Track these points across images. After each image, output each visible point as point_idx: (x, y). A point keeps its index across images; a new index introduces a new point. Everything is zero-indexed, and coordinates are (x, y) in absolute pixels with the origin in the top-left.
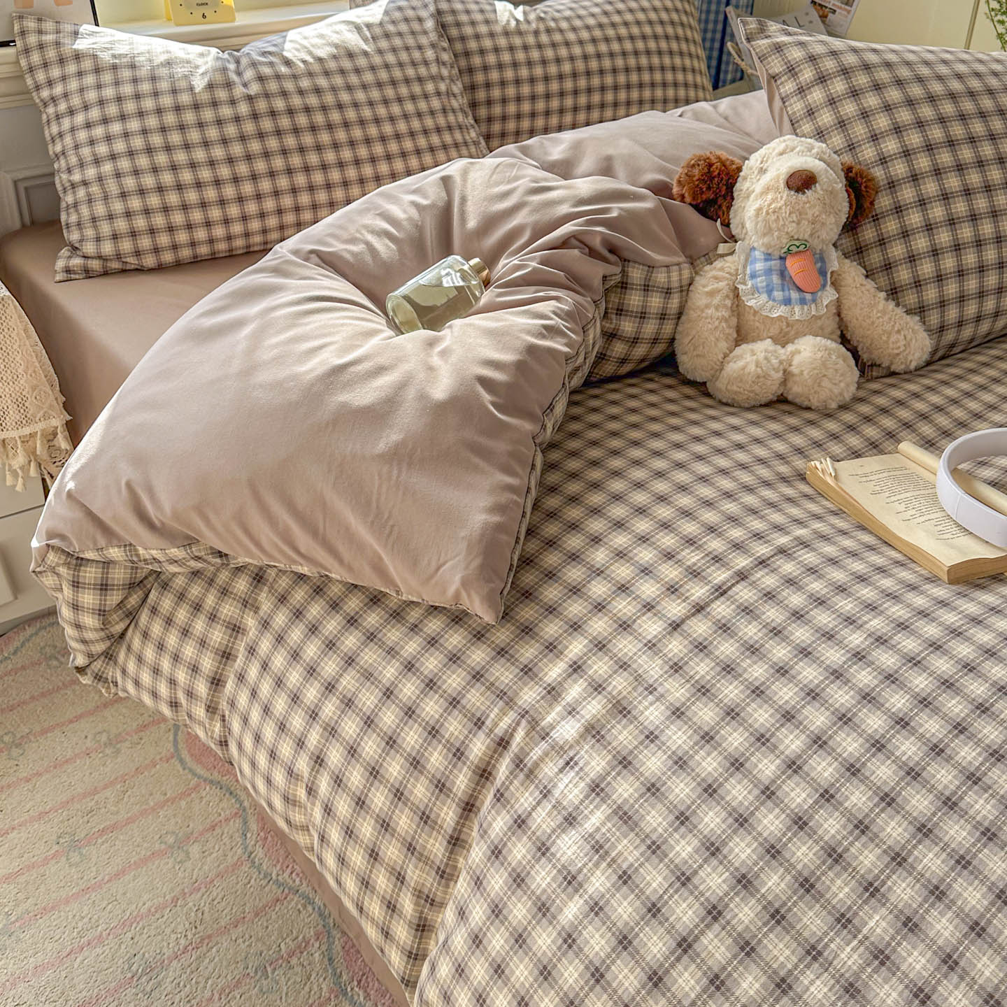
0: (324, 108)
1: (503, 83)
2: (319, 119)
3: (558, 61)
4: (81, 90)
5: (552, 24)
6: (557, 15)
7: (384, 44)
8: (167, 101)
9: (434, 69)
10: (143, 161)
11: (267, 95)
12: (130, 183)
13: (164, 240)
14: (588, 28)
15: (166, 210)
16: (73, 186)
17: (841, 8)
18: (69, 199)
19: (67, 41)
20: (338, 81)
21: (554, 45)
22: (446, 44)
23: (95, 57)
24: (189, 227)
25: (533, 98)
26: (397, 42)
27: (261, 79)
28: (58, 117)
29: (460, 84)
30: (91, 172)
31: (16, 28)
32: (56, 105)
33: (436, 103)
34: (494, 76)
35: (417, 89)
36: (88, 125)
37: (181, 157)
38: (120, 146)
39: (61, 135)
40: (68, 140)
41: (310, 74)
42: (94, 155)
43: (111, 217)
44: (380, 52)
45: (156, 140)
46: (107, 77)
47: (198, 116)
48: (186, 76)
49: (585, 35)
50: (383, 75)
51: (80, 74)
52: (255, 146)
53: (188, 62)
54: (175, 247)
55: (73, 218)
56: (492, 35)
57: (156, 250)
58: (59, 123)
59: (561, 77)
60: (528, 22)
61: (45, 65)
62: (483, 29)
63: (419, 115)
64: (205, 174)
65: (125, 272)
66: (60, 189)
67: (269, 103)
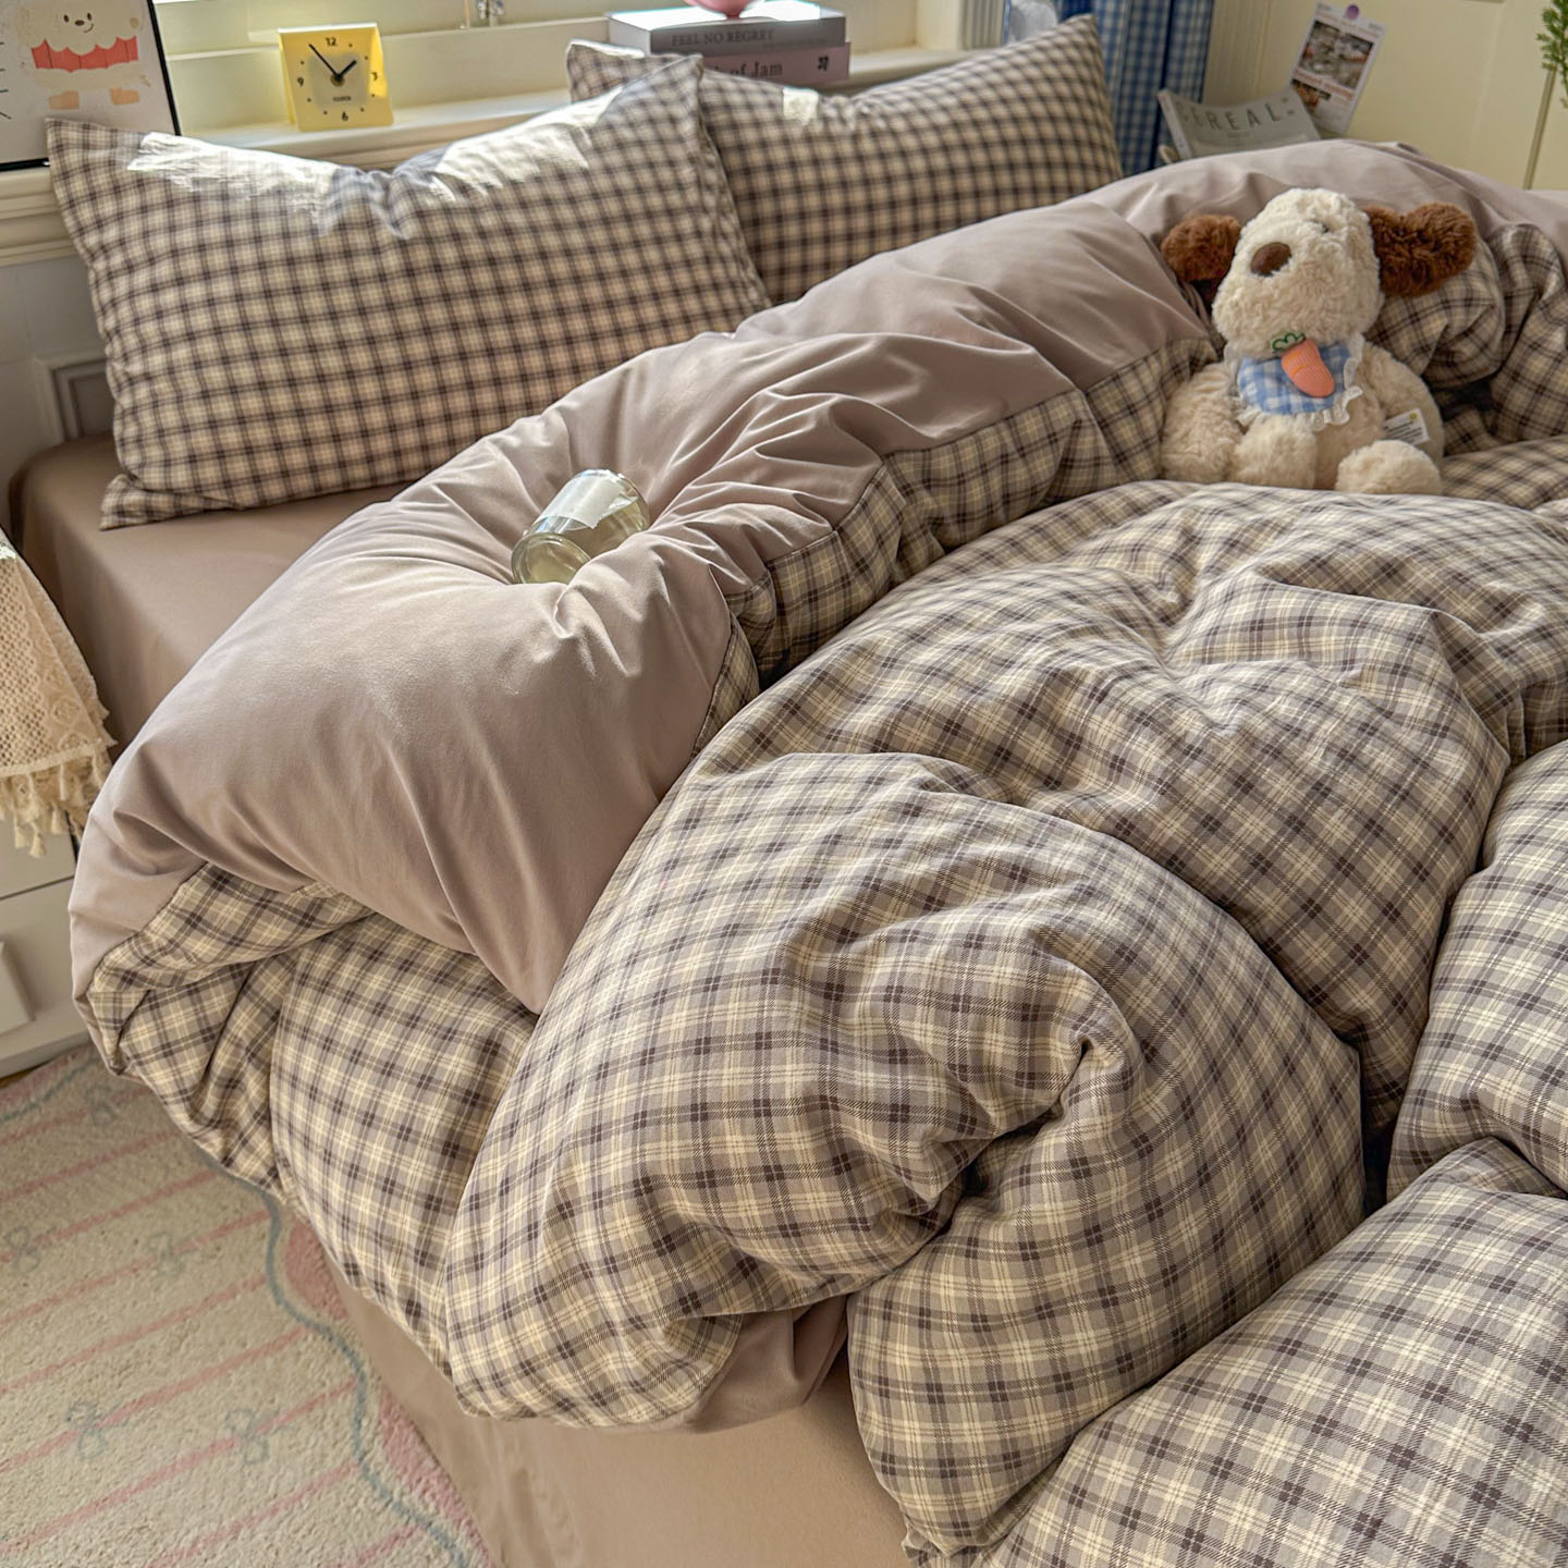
0: (518, 259)
1: (803, 216)
2: (510, 275)
3: (889, 180)
4: (146, 234)
5: (881, 124)
6: (888, 109)
7: (614, 158)
8: (274, 250)
9: (692, 196)
10: (236, 343)
11: (429, 240)
12: (215, 376)
13: (268, 463)
14: (936, 128)
15: (271, 417)
16: (132, 381)
17: (1338, 91)
18: (125, 401)
19: (124, 159)
20: (542, 216)
21: (882, 156)
22: (713, 157)
23: (166, 182)
24: (307, 442)
26: (636, 155)
27: (421, 214)
28: (111, 275)
29: (734, 219)
30: (157, 360)
31: (51, 139)
32: (108, 258)
33: (694, 249)
34: (790, 204)
35: (665, 227)
36: (155, 288)
37: (294, 336)
38: (201, 320)
39: (114, 303)
40: (125, 311)
41: (498, 207)
42: (163, 334)
43: (186, 429)
44: (609, 171)
45: (257, 310)
46: (184, 214)
47: (322, 273)
48: (305, 212)
49: (931, 139)
50: (613, 207)
51: (144, 210)
52: (410, 319)
53: (310, 189)
54: (285, 474)
56: (786, 142)
57: (256, 479)
58: (112, 285)
59: (893, 205)
60: (843, 121)
61: (93, 196)
62: (773, 133)
63: (668, 267)
64: (332, 362)
65: (207, 512)
66: (112, 384)
67: (432, 252)
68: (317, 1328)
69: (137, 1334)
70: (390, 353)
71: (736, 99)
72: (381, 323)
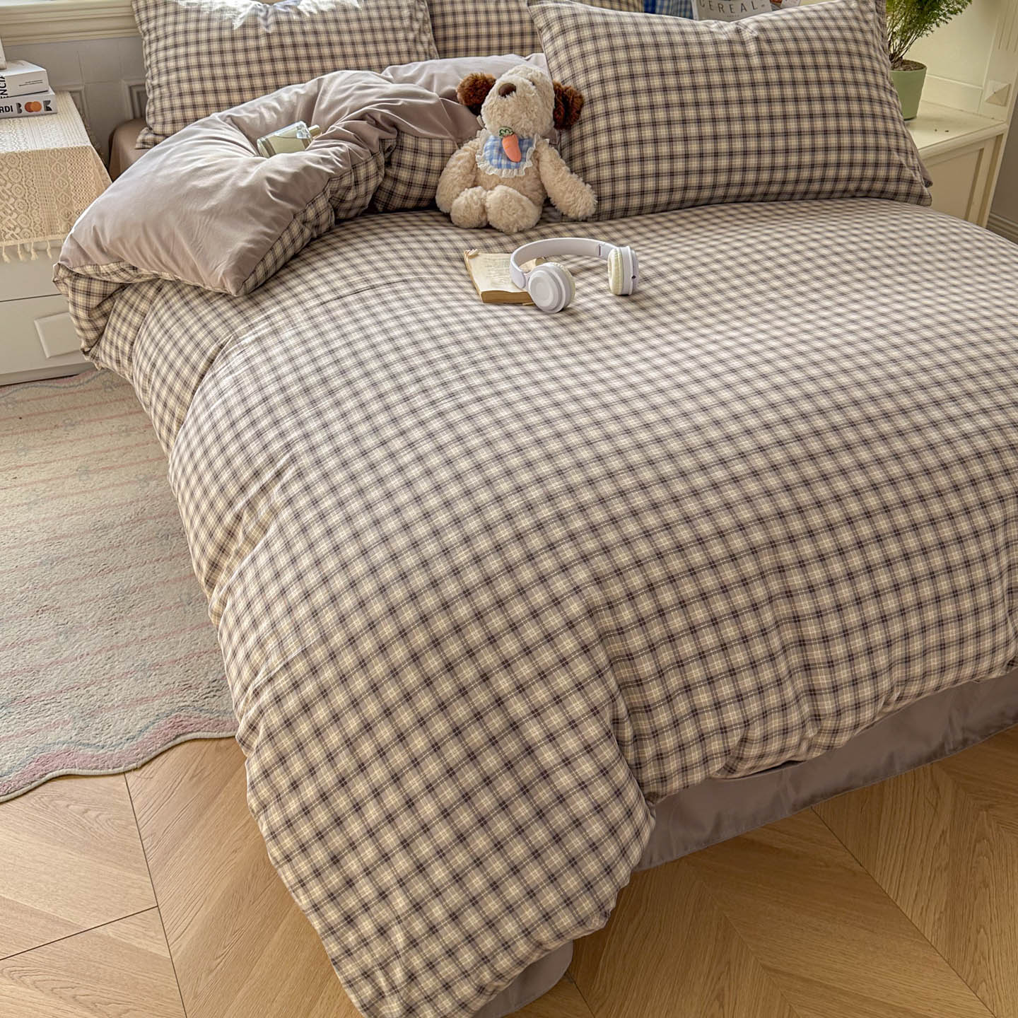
1: (467, 37)
2: (314, 52)
4: (165, 25)
7: (372, 4)
9: (407, 23)
11: (280, 34)
12: (185, 86)
18: (151, 96)
20: (332, 27)
22: (424, 7)
27: (278, 23)
28: (150, 43)
29: (430, 35)
30: (164, 79)
32: (150, 35)
35: (390, 36)
36: (166, 49)
37: (219, 72)
38: (182, 63)
39: (150, 54)
40: (153, 57)
41: (313, 22)
42: (167, 68)
43: (172, 109)
44: (368, 9)
45: (205, 60)
46: (181, 18)
47: (233, 45)
48: (230, 19)
50: (366, 25)
51: (166, 15)
52: (268, 68)
53: (234, 10)
58: (150, 46)
59: (511, 35)
61: (146, 8)
64: (233, 84)
66: (147, 90)
67: (281, 39)
72: (255, 69)
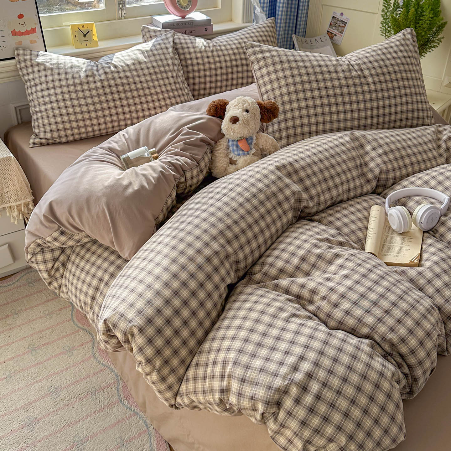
0: (129, 84)
1: (199, 71)
2: (127, 88)
3: (220, 62)
4: (39, 77)
5: (219, 48)
6: (221, 44)
7: (152, 59)
8: (71, 82)
9: (171, 67)
11: (108, 79)
12: (57, 112)
13: (69, 132)
14: (232, 49)
15: (70, 121)
16: (36, 112)
17: (338, 34)
18: (35, 117)
19: (34, 58)
20: (135, 73)
21: (219, 56)
22: (177, 57)
23: (44, 64)
24: (79, 127)
25: (211, 76)
26: (158, 57)
27: (105, 73)
28: (31, 87)
29: (182, 72)
30: (43, 108)
31: (16, 53)
32: (30, 82)
33: (172, 81)
34: (196, 68)
35: (164, 75)
36: (42, 90)
37: (75, 102)
38: (53, 98)
39: (32, 93)
40: (34, 95)
41: (124, 71)
43: (50, 124)
44: (151, 62)
45: (67, 96)
46: (49, 73)
47: (82, 87)
48: (78, 72)
49: (231, 52)
50: (152, 71)
51: (39, 71)
52: (103, 98)
53: (79, 67)
54: (73, 135)
55: (36, 124)
56: (195, 52)
57: (66, 136)
58: (31, 89)
59: (221, 68)
60: (209, 47)
61: (26, 67)
62: (192, 50)
63: (165, 85)
64: (84, 109)
65: (55, 144)
66: (31, 113)
67: (108, 82)
68: (83, 329)
69: (42, 331)
70: (98, 107)
71: (183, 41)
72: (96, 99)
